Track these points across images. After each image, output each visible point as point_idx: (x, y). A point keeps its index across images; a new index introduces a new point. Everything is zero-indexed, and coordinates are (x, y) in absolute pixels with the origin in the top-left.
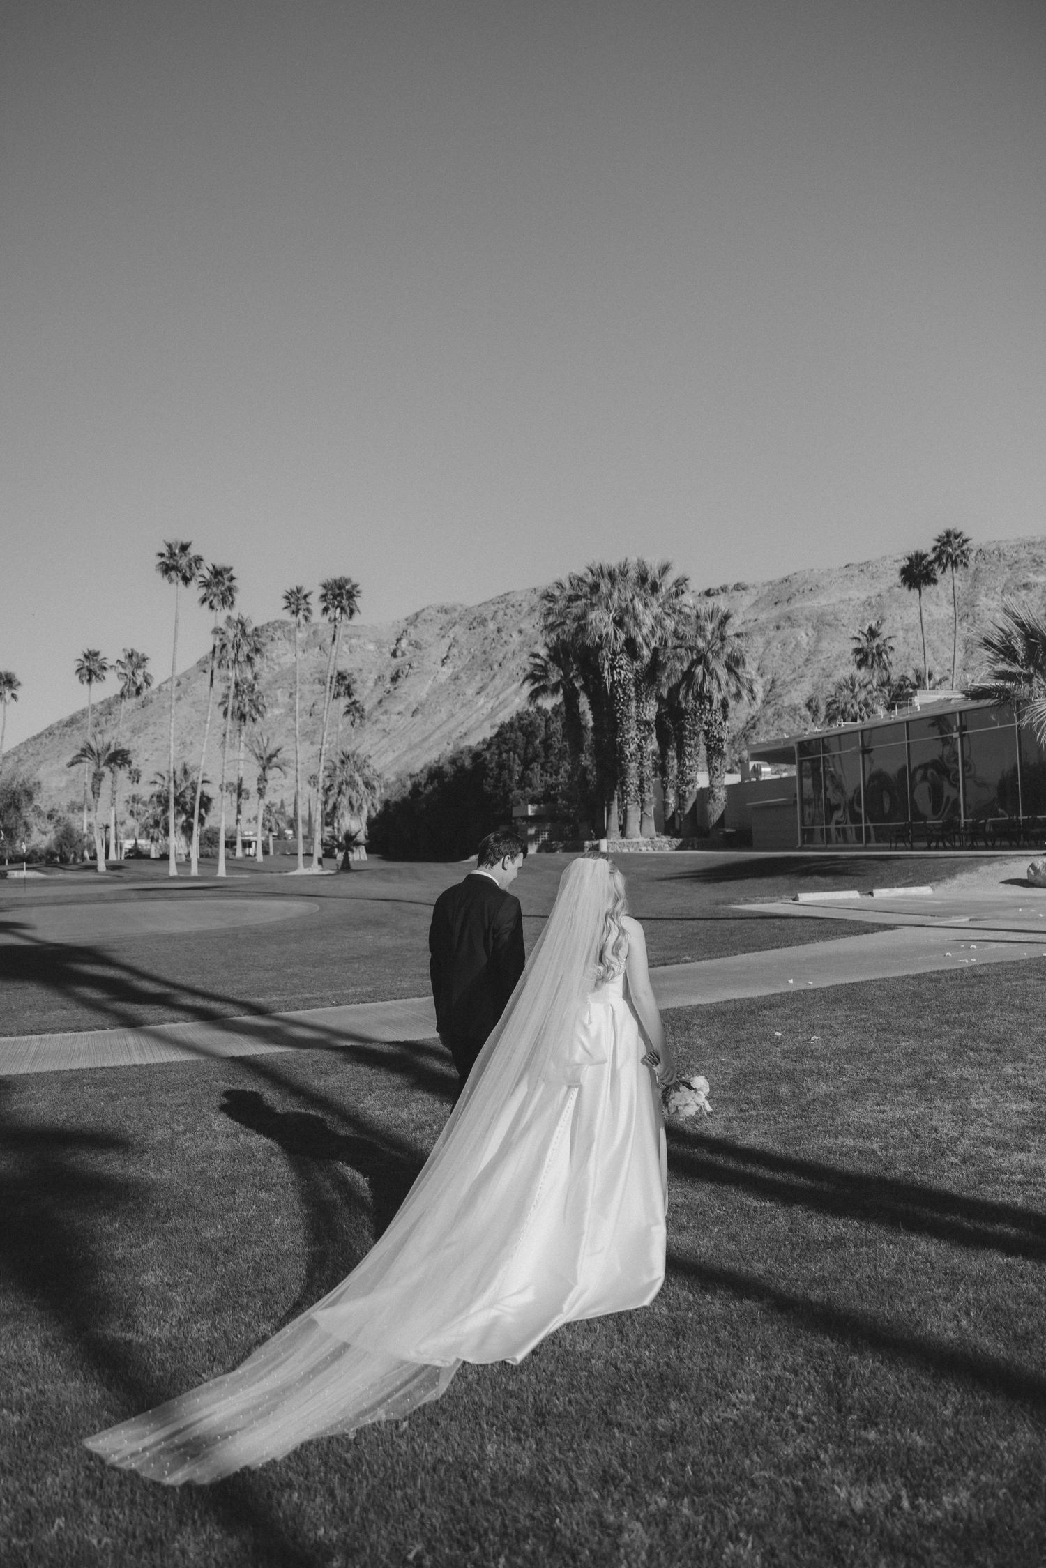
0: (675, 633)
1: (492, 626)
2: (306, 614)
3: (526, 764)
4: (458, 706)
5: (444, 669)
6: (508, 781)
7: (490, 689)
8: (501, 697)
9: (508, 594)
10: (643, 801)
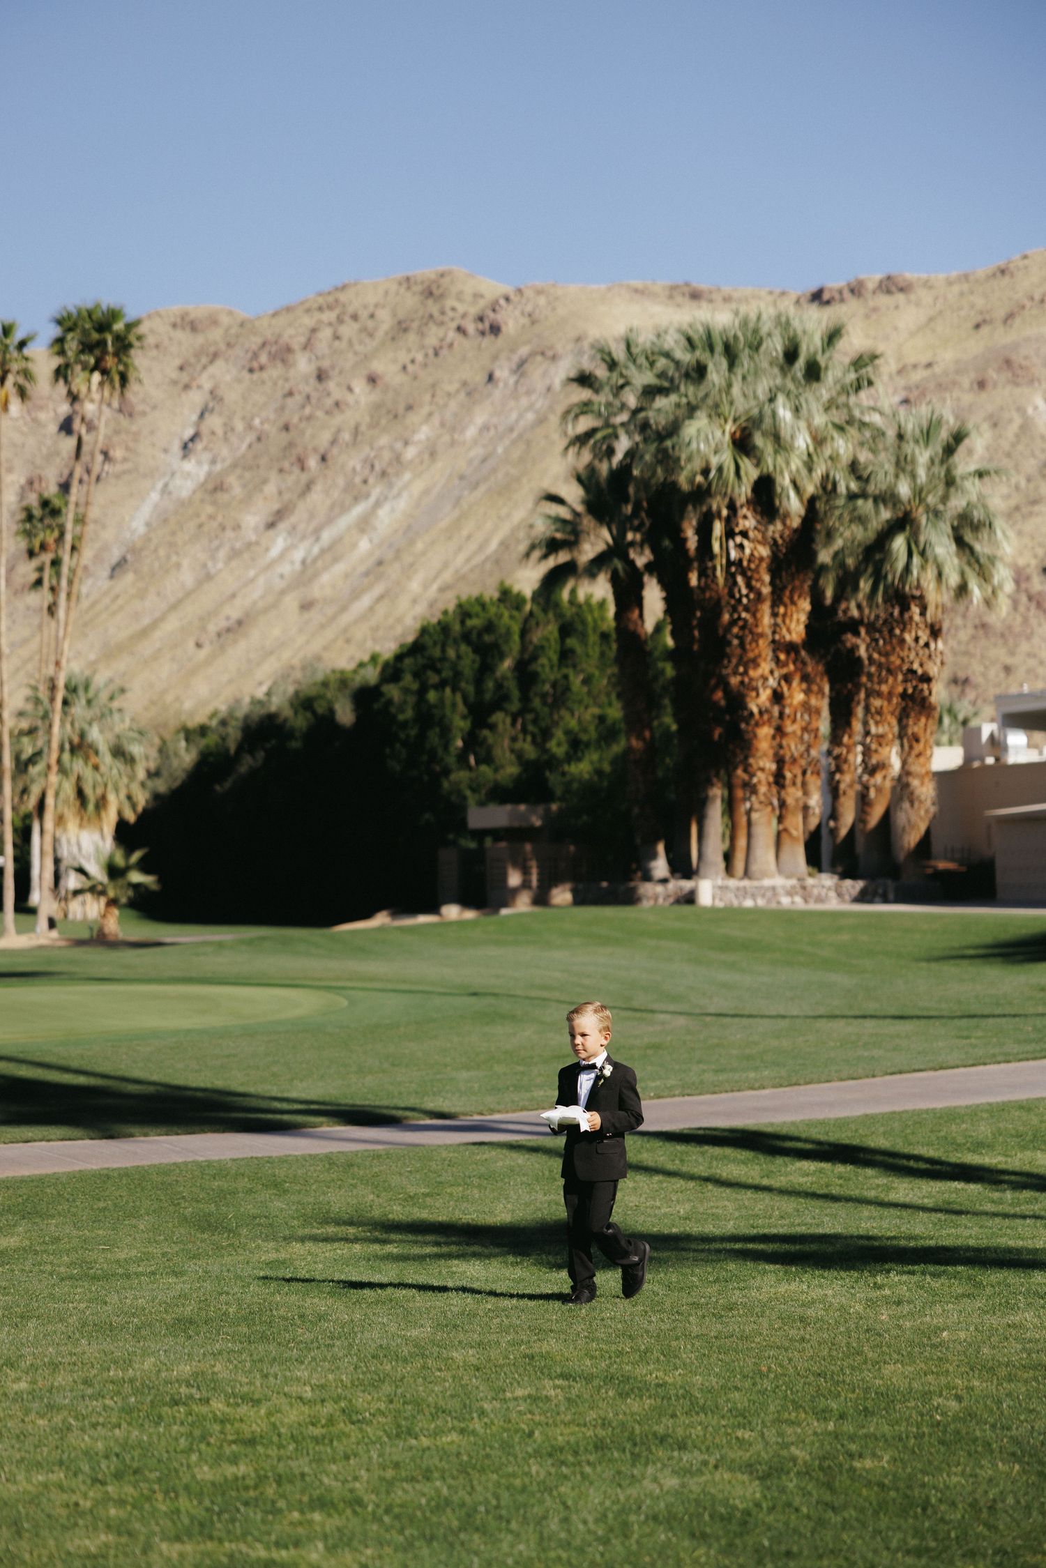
0: (854, 467)
1: (303, 365)
2: (21, 380)
3: (480, 714)
4: (222, 554)
5: (189, 466)
6: (440, 751)
7: (298, 516)
8: (327, 536)
9: (344, 288)
10: (783, 804)
